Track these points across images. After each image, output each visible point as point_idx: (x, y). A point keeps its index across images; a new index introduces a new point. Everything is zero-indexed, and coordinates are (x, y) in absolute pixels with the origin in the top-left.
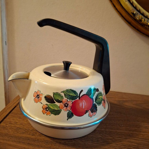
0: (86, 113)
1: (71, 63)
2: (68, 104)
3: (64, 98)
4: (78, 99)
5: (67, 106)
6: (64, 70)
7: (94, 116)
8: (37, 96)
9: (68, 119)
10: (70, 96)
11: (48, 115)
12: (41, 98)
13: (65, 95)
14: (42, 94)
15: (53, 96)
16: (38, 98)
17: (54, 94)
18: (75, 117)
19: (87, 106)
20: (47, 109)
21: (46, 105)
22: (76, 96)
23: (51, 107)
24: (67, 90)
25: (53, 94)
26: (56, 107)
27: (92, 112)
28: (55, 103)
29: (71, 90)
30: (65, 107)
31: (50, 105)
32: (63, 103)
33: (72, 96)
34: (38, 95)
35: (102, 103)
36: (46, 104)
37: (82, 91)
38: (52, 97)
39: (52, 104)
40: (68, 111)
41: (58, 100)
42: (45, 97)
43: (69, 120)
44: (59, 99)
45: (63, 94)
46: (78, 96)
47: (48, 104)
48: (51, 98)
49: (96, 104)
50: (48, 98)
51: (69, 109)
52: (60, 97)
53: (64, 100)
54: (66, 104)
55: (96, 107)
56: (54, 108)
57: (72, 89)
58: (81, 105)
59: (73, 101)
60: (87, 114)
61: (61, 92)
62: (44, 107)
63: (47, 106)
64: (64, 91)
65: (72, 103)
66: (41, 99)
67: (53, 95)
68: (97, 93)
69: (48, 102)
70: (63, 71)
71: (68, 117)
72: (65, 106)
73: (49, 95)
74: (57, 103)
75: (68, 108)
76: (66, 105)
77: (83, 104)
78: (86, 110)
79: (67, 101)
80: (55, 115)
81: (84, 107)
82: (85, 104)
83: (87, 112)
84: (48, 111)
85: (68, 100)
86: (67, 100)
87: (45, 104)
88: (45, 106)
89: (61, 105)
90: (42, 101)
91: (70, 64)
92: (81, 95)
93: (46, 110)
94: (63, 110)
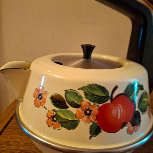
0: (122, 128)
1: (95, 46)
2: (91, 111)
3: (85, 99)
4: (109, 101)
5: (89, 115)
6: (84, 58)
7: (136, 132)
8: (39, 97)
9: (90, 138)
10: (95, 96)
11: (57, 129)
12: (45, 99)
13: (86, 94)
14: (46, 93)
15: (66, 96)
16: (41, 99)
17: (67, 92)
18: (103, 133)
19: (125, 115)
20: (55, 119)
21: (53, 112)
22: (105, 97)
23: (62, 116)
24: (90, 85)
25: (64, 92)
26: (71, 115)
27: (133, 125)
28: (68, 107)
29: (96, 85)
30: (86, 117)
31: (59, 111)
32: (82, 108)
33: (98, 96)
34: (40, 95)
35: (148, 109)
36: (53, 110)
37: (116, 88)
38: (62, 98)
39: (63, 110)
40: (91, 123)
41: (74, 103)
42: (52, 98)
43: (93, 138)
44: (76, 102)
45: (81, 93)
46: (109, 97)
47: (57, 109)
48: (61, 100)
49: (140, 111)
50: (56, 99)
51: (93, 120)
52: (77, 97)
53: (84, 103)
54: (88, 110)
55: (140, 117)
56: (66, 117)
57: (99, 84)
58: (114, 112)
59: (100, 105)
60: (125, 128)
61: (79, 89)
62: (50, 115)
63: (55, 114)
64: (84, 87)
65: (98, 108)
66: (45, 102)
67: (65, 94)
68: (141, 92)
69: (57, 106)
70: (82, 60)
71: (91, 133)
72: (86, 114)
73: (58, 95)
74: (71, 109)
75: (91, 118)
76: (88, 113)
77: (118, 112)
78: (123, 121)
79: (88, 104)
80: (69, 129)
81: (119, 117)
82: (122, 112)
83: (124, 125)
84: (55, 121)
85: (92, 103)
86: (90, 103)
87: (51, 110)
88: (51, 113)
89: (78, 111)
90: (46, 105)
91: (93, 48)
92: (114, 95)
93: (53, 120)
94: (81, 120)
